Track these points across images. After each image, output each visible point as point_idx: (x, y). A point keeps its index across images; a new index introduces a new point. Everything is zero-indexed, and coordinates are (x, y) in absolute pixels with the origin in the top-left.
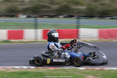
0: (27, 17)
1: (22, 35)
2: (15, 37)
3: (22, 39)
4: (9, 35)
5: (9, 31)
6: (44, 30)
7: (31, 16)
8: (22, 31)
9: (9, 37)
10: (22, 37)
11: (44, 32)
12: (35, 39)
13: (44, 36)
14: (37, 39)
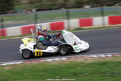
0: (91, 7)
1: (92, 22)
2: (86, 24)
3: (92, 25)
4: (80, 23)
5: (80, 20)
6: (109, 17)
7: (94, 5)
8: (91, 19)
9: (81, 25)
10: (92, 24)
11: (109, 19)
12: (103, 25)
13: (110, 22)
14: (105, 25)
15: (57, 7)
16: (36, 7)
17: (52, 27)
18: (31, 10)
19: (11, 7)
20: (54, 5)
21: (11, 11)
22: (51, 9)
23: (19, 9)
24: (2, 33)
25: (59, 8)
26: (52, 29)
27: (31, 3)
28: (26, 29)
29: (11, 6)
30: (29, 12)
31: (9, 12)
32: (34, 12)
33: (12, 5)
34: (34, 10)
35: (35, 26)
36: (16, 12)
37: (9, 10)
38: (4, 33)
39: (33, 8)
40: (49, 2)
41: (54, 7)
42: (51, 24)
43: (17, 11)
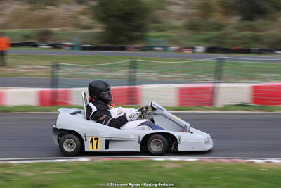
15: (263, 47)
16: (206, 40)
17: (255, 95)
18: (193, 48)
19: (138, 33)
20: (256, 40)
21: (137, 44)
22: (248, 51)
23: (160, 40)
24: (129, 96)
25: (271, 51)
26: (255, 99)
27: (192, 27)
28: (191, 94)
29: (139, 31)
30: (187, 52)
31: (131, 46)
32: (200, 53)
33: (141, 28)
34: (200, 49)
35: (213, 88)
36: (151, 49)
37: (133, 39)
38: (133, 96)
39: (197, 43)
40: (244, 31)
41: (256, 47)
42: (255, 87)
43: (153, 45)
